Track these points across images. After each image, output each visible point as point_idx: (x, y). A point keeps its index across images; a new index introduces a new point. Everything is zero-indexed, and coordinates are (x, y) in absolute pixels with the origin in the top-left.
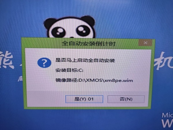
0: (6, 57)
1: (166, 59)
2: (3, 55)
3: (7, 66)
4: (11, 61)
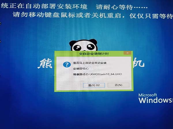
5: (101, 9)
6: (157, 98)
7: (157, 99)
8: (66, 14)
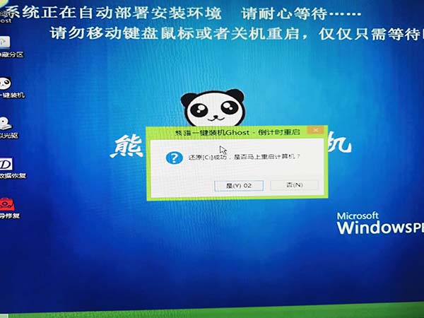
0: (132, 141)
1: (336, 141)
2: (129, 140)
3: (134, 153)
4: (139, 147)
5: (254, 18)
6: (378, 222)
7: (378, 225)
8: (173, 31)
